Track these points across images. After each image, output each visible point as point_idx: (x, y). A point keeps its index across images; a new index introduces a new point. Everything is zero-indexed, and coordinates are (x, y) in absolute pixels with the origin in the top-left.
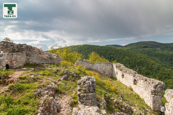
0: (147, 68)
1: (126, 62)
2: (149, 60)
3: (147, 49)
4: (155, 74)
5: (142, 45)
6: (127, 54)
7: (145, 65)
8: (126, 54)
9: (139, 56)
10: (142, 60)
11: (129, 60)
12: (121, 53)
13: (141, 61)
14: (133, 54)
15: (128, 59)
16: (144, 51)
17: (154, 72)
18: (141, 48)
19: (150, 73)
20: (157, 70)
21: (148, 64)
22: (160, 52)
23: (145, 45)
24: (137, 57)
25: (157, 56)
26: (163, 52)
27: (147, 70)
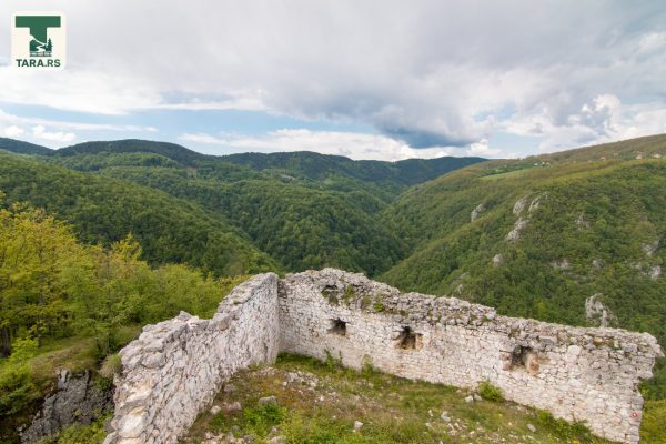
0: (173, 239)
1: (85, 226)
2: (175, 212)
3: (159, 169)
4: (199, 254)
5: (138, 153)
6: (84, 188)
7: (163, 228)
8: (79, 189)
9: (139, 197)
10: (150, 210)
11: (95, 214)
12: (48, 183)
13: (149, 216)
14: (114, 190)
15: (94, 210)
16: (148, 175)
17: (194, 251)
18: (139, 165)
19: (182, 255)
20: (203, 243)
21: (172, 225)
22: (201, 183)
23: (150, 156)
24: (130, 201)
25: (191, 193)
26: (206, 182)
27: (174, 246)
